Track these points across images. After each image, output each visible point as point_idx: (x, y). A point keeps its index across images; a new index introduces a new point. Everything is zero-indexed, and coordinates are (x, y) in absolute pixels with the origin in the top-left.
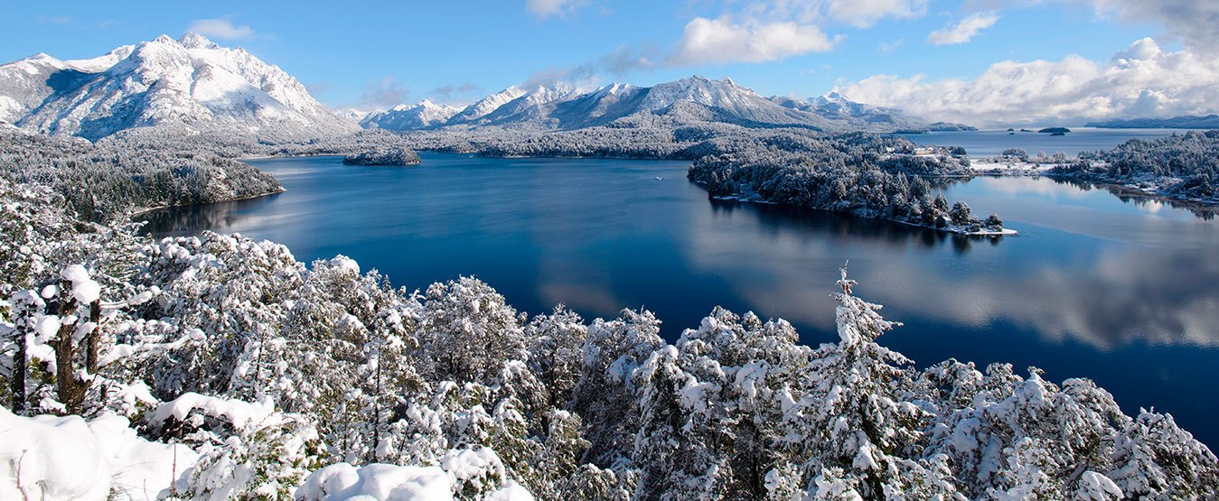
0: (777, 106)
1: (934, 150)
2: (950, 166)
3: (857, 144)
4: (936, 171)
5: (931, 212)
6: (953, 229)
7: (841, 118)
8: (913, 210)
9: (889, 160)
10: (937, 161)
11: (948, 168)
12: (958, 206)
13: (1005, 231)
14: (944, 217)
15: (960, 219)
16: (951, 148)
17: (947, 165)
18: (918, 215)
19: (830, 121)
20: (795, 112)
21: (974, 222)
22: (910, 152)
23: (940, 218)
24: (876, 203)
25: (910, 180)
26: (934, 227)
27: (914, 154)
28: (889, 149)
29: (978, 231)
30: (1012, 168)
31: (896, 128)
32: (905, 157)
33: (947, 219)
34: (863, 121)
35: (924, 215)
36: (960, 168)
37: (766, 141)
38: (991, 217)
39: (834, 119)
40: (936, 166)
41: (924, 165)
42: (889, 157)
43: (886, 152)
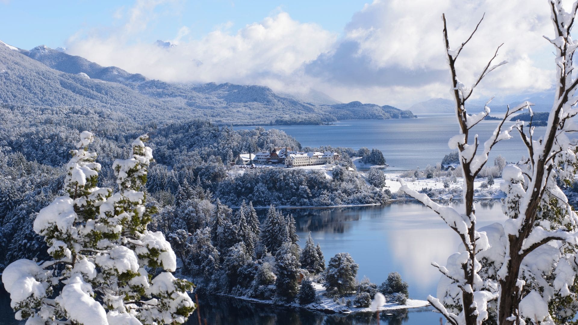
0: (43, 67)
1: (325, 157)
2: (350, 186)
3: (191, 147)
4: (325, 198)
5: (292, 276)
6: (327, 304)
7: (172, 95)
8: (262, 274)
9: (242, 179)
10: (329, 177)
11: (345, 191)
12: (336, 262)
13: (412, 303)
14: (313, 284)
15: (339, 286)
16: (361, 153)
17: (344, 184)
18: (270, 282)
19: (153, 101)
20: (81, 81)
21: (361, 289)
22: (281, 161)
23: (307, 287)
24: (198, 262)
25: (262, 214)
26: (296, 304)
27: (290, 165)
28: (245, 157)
29: (367, 306)
30: (452, 186)
31: (274, 116)
32: (272, 172)
33: (319, 287)
34: (214, 99)
35: (279, 282)
36: (366, 190)
37: (10, 144)
38: (391, 279)
39: (160, 95)
40: (326, 187)
41: (304, 186)
42: (242, 172)
43: (240, 162)
